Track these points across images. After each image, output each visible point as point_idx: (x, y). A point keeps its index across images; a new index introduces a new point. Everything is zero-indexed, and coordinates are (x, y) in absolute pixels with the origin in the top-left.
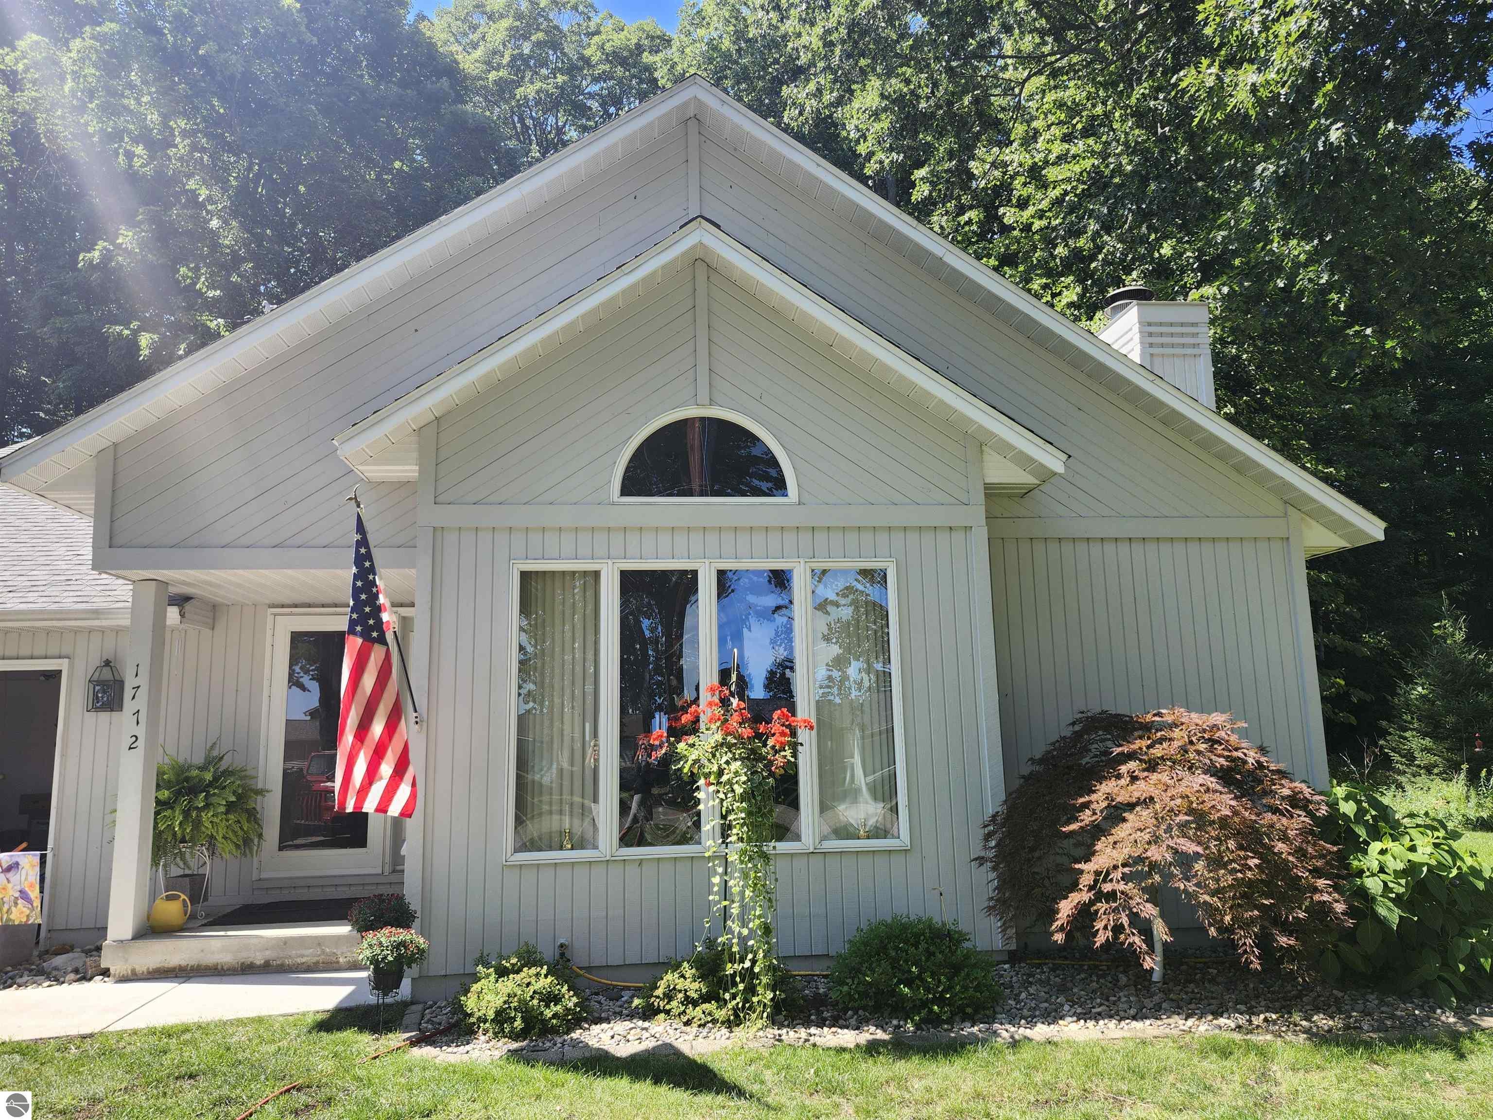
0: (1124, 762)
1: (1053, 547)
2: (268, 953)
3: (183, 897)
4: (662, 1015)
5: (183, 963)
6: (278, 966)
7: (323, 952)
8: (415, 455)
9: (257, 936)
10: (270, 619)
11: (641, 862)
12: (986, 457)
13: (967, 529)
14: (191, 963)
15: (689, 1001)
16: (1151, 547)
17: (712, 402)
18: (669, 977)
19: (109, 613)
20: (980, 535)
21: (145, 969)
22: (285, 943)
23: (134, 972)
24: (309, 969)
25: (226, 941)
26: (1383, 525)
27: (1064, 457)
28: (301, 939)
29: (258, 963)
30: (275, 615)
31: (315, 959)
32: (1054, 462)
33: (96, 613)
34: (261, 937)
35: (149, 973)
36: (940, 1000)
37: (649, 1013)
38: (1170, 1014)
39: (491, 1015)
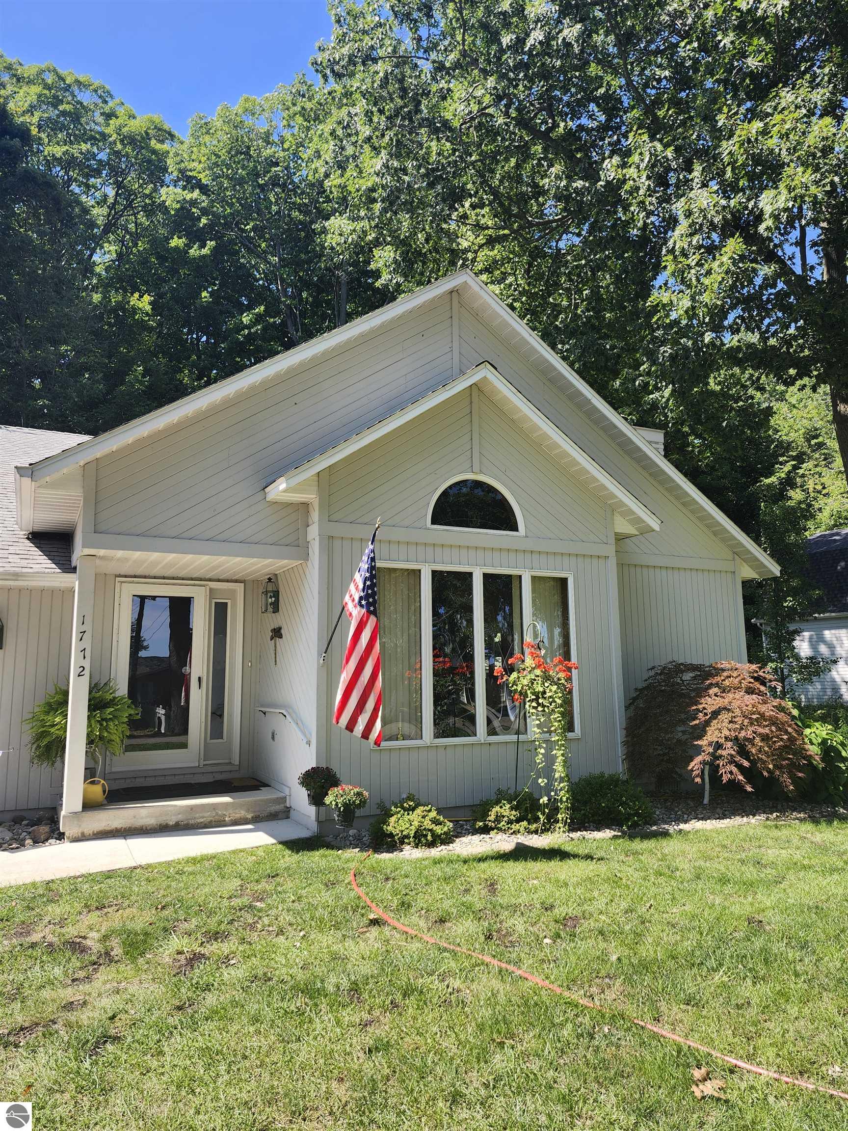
0: (710, 688)
1: (632, 570)
2: (180, 816)
3: (103, 782)
4: (495, 831)
5: (119, 826)
6: (184, 825)
7: (217, 814)
8: (316, 488)
9: (172, 806)
10: (118, 585)
11: (446, 747)
12: (615, 518)
13: (607, 557)
14: (124, 826)
15: (510, 822)
16: (670, 572)
17: (481, 472)
18: (497, 808)
19: (25, 576)
20: (612, 563)
21: (91, 832)
22: (192, 809)
23: (83, 834)
24: (206, 827)
25: (151, 810)
26: (779, 568)
27: (659, 522)
28: (203, 805)
29: (171, 823)
30: (122, 582)
31: (209, 819)
32: (654, 524)
33: (16, 576)
34: (176, 806)
35: (94, 834)
36: (637, 814)
37: (486, 830)
38: (735, 815)
39: (412, 834)
